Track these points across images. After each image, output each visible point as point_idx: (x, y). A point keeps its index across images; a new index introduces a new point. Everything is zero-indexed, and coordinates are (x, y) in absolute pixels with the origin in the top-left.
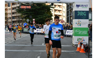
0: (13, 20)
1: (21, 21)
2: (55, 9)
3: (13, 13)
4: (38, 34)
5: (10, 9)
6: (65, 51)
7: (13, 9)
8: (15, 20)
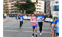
0: (12, 11)
1: (17, 11)
2: (37, 5)
3: (12, 7)
4: (28, 20)
5: (10, 4)
6: (47, 32)
7: (12, 4)
8: (13, 11)
